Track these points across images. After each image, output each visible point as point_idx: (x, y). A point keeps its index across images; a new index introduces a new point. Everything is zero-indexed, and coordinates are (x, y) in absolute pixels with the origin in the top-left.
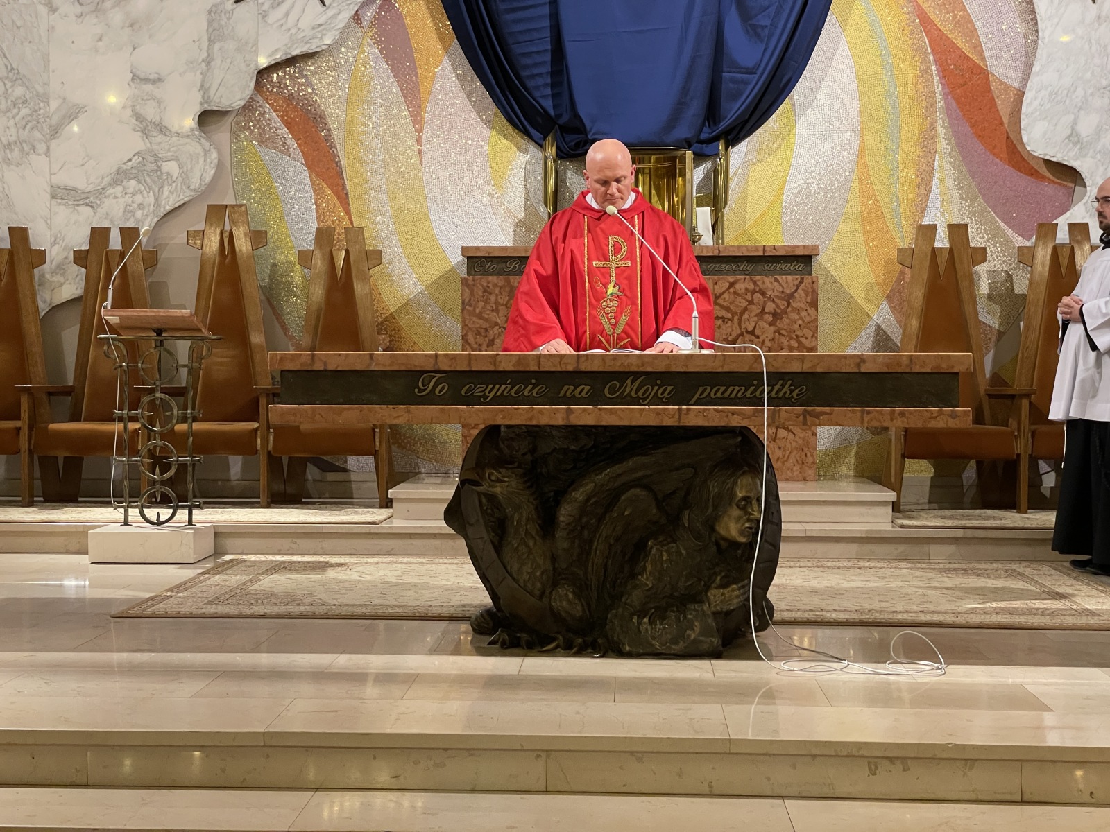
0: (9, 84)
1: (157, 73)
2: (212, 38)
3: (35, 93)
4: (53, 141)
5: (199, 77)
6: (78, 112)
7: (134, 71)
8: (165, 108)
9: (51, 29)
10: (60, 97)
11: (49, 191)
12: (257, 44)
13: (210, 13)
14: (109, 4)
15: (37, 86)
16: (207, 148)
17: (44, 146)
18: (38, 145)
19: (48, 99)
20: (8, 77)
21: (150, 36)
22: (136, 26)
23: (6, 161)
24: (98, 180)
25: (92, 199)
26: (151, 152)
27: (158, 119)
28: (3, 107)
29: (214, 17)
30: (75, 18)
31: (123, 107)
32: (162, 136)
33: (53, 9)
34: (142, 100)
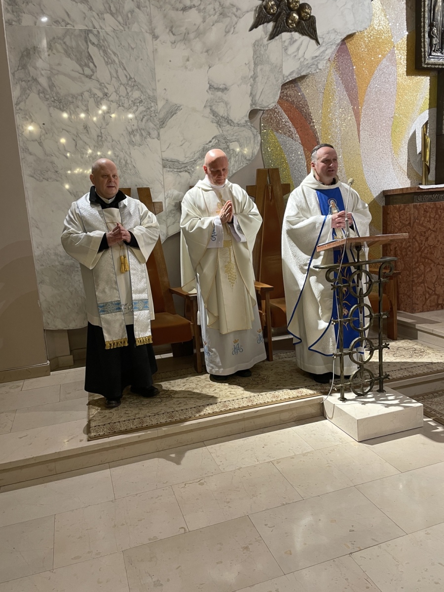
0: (129, 89)
1: (224, 85)
2: (256, 62)
3: (147, 95)
4: (162, 129)
5: (249, 88)
6: (177, 110)
7: (210, 83)
8: (230, 108)
9: (155, 51)
10: (164, 99)
11: (161, 163)
12: (282, 67)
13: (254, 46)
14: (192, 36)
15: (148, 91)
16: (255, 133)
17: (156, 132)
18: (151, 131)
19: (156, 100)
20: (128, 84)
21: (219, 59)
22: (210, 52)
23: (132, 143)
24: (192, 155)
25: (188, 167)
26: (222, 136)
27: (226, 114)
28: (126, 105)
29: (257, 48)
30: (170, 44)
31: (205, 107)
32: (228, 126)
33: (155, 37)
34: (216, 102)
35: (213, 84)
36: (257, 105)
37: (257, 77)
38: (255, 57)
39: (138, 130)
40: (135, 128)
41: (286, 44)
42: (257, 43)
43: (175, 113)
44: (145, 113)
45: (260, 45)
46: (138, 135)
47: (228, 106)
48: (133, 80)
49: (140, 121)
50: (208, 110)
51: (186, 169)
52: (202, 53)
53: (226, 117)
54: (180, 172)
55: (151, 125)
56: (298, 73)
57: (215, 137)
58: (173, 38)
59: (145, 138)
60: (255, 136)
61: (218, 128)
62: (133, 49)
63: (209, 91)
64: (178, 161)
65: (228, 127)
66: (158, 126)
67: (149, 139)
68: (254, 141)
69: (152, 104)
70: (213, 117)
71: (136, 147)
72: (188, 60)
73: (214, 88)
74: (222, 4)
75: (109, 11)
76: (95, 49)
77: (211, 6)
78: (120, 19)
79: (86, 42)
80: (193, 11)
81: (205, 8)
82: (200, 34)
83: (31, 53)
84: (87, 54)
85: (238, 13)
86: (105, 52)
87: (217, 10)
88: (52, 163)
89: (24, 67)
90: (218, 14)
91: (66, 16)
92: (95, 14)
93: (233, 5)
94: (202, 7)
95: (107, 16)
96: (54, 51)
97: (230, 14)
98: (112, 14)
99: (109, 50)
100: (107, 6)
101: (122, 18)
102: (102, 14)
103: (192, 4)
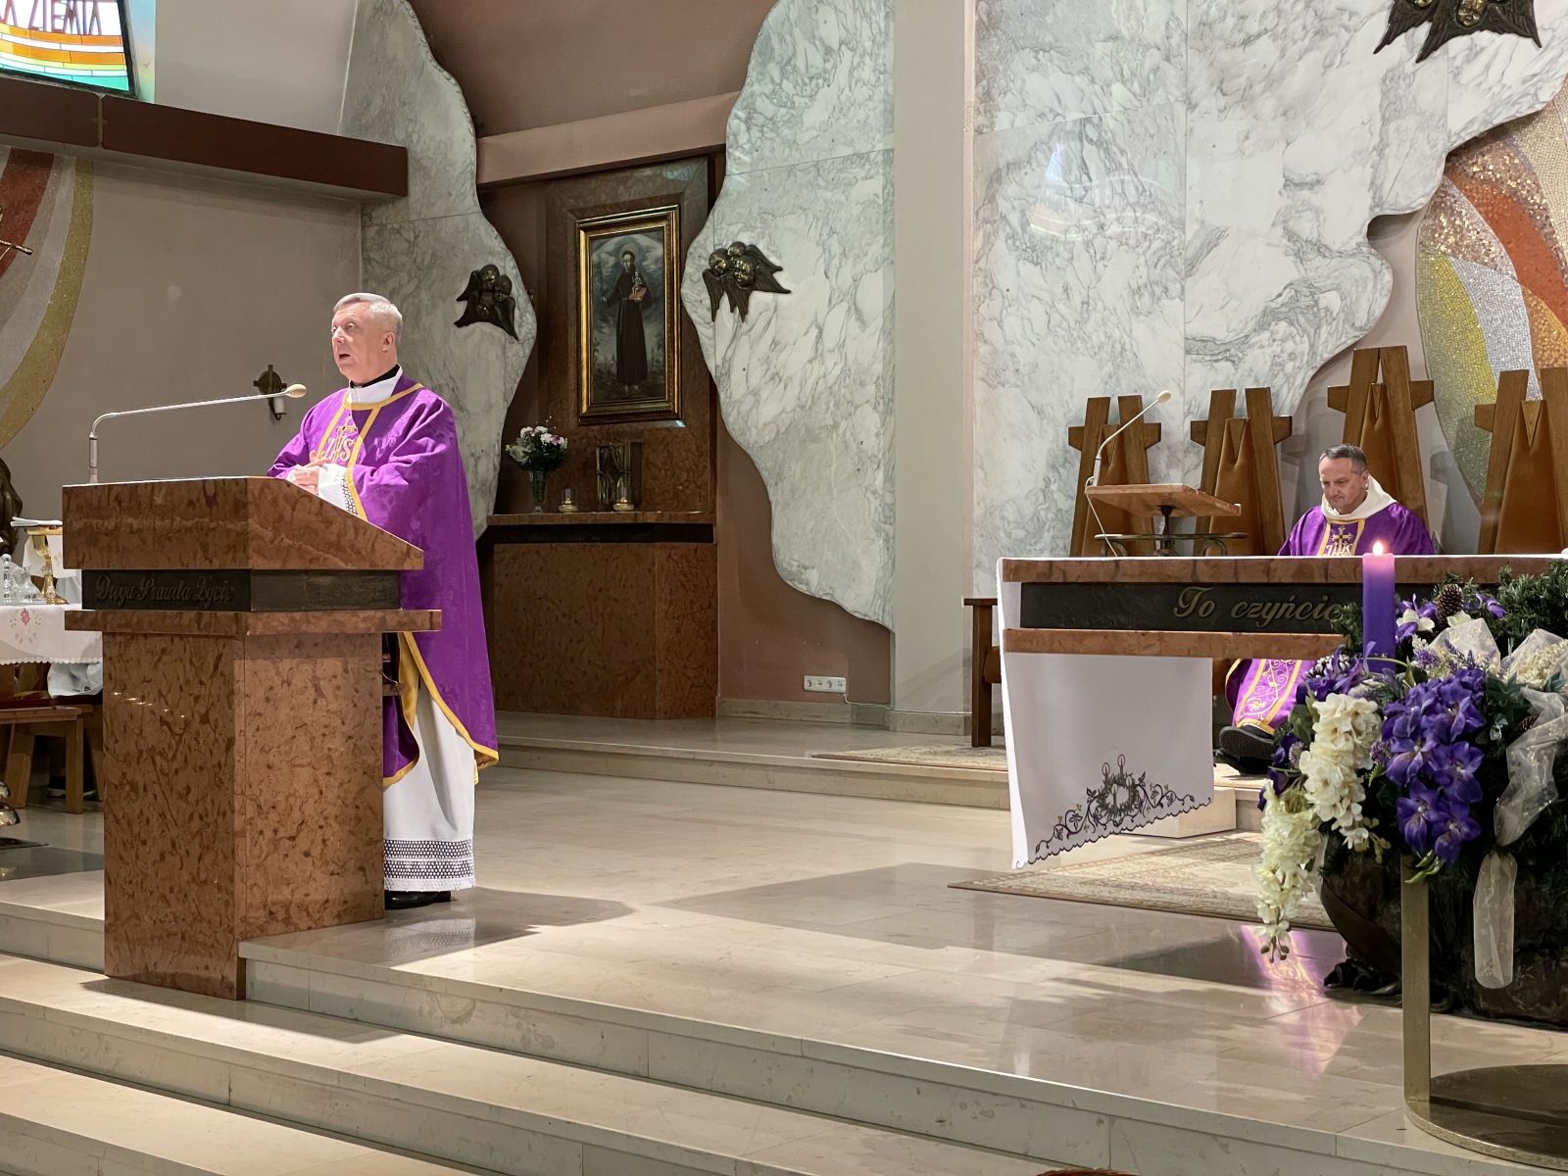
1: (1315, 174)
2: (1387, 116)
3: (1169, 218)
4: (1189, 279)
5: (1369, 171)
6: (1219, 238)
7: (1286, 174)
8: (1325, 220)
9: (1189, 133)
10: (1197, 220)
11: (1183, 345)
12: (1445, 116)
13: (1384, 81)
14: (1257, 89)
15: (1171, 209)
16: (1378, 269)
17: (1178, 287)
18: (1171, 287)
19: (1184, 225)
20: (1139, 202)
21: (1308, 125)
22: (1291, 114)
23: (1135, 311)
24: (1241, 325)
25: (1233, 352)
26: (1305, 282)
27: (1315, 235)
28: (1132, 242)
29: (1389, 86)
30: (1217, 113)
31: (1273, 225)
32: (1320, 258)
33: (1191, 106)
34: (1297, 211)
35: (1291, 176)
36: (1385, 206)
37: (1388, 145)
38: (1385, 104)
39: (1149, 287)
40: (1141, 282)
41: (1458, 62)
42: (1390, 74)
43: (1216, 245)
44: (1162, 252)
45: (1396, 78)
46: (1146, 295)
47: (1322, 218)
48: (1148, 193)
49: (1152, 268)
50: (1279, 230)
51: (1228, 354)
52: (1274, 118)
53: (1314, 241)
54: (1216, 361)
55: (1171, 272)
56: (1485, 122)
57: (1291, 284)
58: (1222, 101)
59: (1159, 299)
60: (1376, 274)
61: (1297, 266)
62: (1152, 136)
63: (1283, 191)
64: (1213, 340)
65: (1319, 261)
66: (1183, 274)
67: (1165, 301)
68: (1374, 287)
69: (1176, 234)
70: (1289, 244)
71: (1141, 317)
72: (1247, 138)
73: (1296, 185)
74: (1319, 13)
75: (1119, 78)
76: (1094, 148)
77: (1298, 23)
78: (1136, 87)
79: (1081, 140)
80: (1265, 39)
81: (1285, 30)
82: (1272, 81)
83: (1004, 174)
84: (1080, 161)
85: (1351, 24)
86: (1107, 151)
87: (1309, 27)
88: (1013, 355)
89: (991, 199)
90: (1310, 35)
91: (1056, 103)
92: (1097, 88)
93: (1341, 10)
94: (1280, 29)
95: (1117, 89)
96: (1034, 164)
97: (1336, 29)
98: (1124, 83)
99: (1114, 148)
100: (1117, 69)
101: (1140, 84)
102: (1108, 85)
103: (1262, 27)
